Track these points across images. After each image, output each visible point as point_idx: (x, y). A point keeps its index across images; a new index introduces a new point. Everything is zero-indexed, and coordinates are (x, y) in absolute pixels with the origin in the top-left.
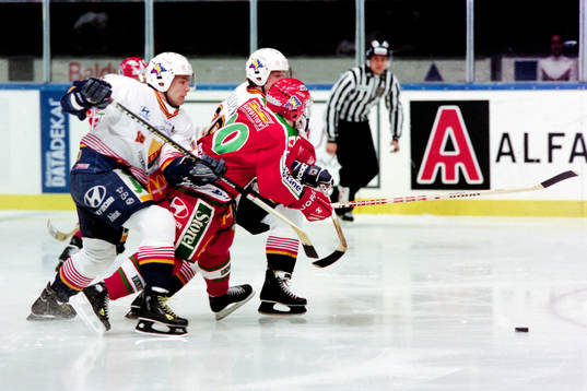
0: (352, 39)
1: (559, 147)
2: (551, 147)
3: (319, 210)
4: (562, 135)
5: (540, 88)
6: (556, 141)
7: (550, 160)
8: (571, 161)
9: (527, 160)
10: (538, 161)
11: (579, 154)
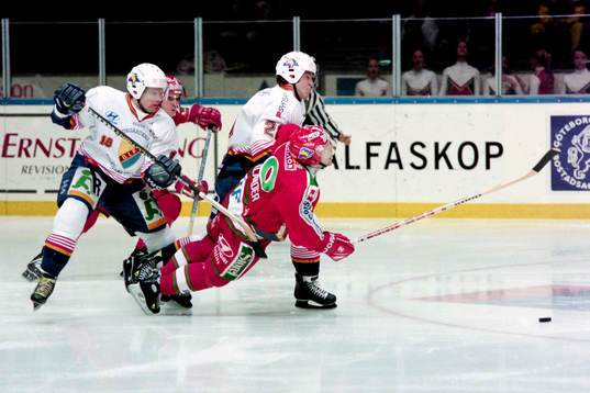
0: (191, 58)
1: (376, 155)
2: (369, 155)
3: (341, 249)
4: (379, 144)
5: (359, 102)
6: (373, 149)
7: (368, 167)
8: (387, 167)
9: (348, 167)
10: (358, 168)
11: (394, 161)
